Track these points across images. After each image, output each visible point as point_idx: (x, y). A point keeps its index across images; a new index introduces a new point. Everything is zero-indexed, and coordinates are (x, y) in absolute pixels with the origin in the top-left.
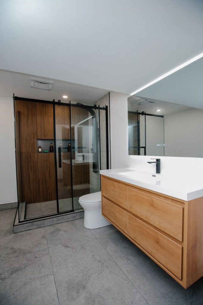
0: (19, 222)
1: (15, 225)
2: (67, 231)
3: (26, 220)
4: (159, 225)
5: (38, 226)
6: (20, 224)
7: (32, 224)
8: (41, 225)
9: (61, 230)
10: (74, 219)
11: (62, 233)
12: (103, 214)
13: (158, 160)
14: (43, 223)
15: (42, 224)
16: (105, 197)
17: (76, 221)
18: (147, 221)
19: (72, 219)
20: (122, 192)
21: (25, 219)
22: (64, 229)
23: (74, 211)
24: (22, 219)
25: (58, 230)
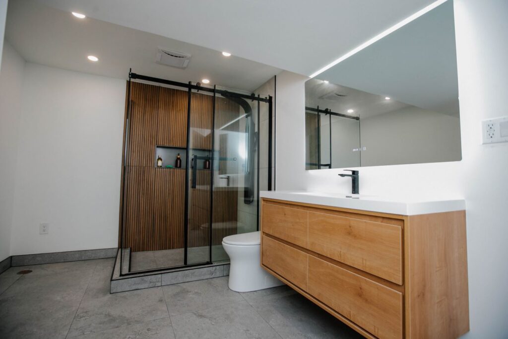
0: (121, 275)
1: (113, 279)
2: (200, 293)
3: (131, 274)
4: (363, 263)
5: (151, 285)
6: (122, 277)
7: (143, 280)
8: (157, 283)
9: (190, 292)
10: (212, 277)
11: (191, 296)
12: (263, 264)
13: (355, 173)
14: (160, 280)
15: (159, 282)
16: (268, 235)
17: (214, 279)
18: (342, 262)
19: (208, 277)
20: (298, 220)
21: (129, 271)
22: (196, 291)
23: (212, 264)
24: (125, 270)
25: (186, 291)
